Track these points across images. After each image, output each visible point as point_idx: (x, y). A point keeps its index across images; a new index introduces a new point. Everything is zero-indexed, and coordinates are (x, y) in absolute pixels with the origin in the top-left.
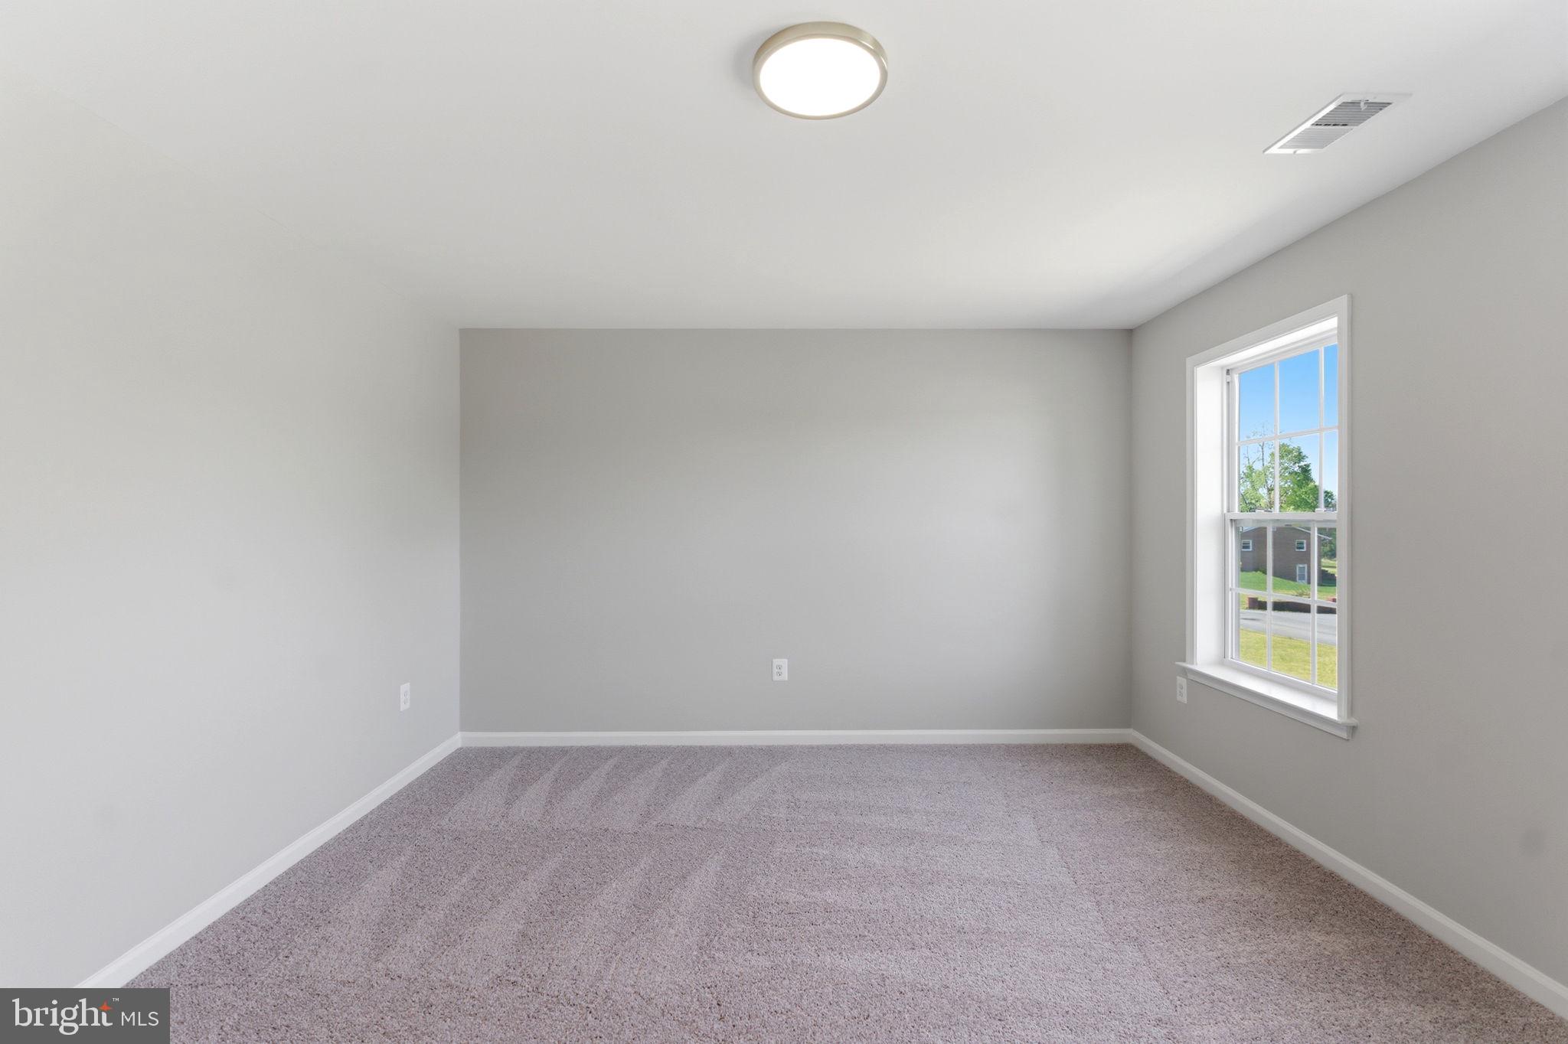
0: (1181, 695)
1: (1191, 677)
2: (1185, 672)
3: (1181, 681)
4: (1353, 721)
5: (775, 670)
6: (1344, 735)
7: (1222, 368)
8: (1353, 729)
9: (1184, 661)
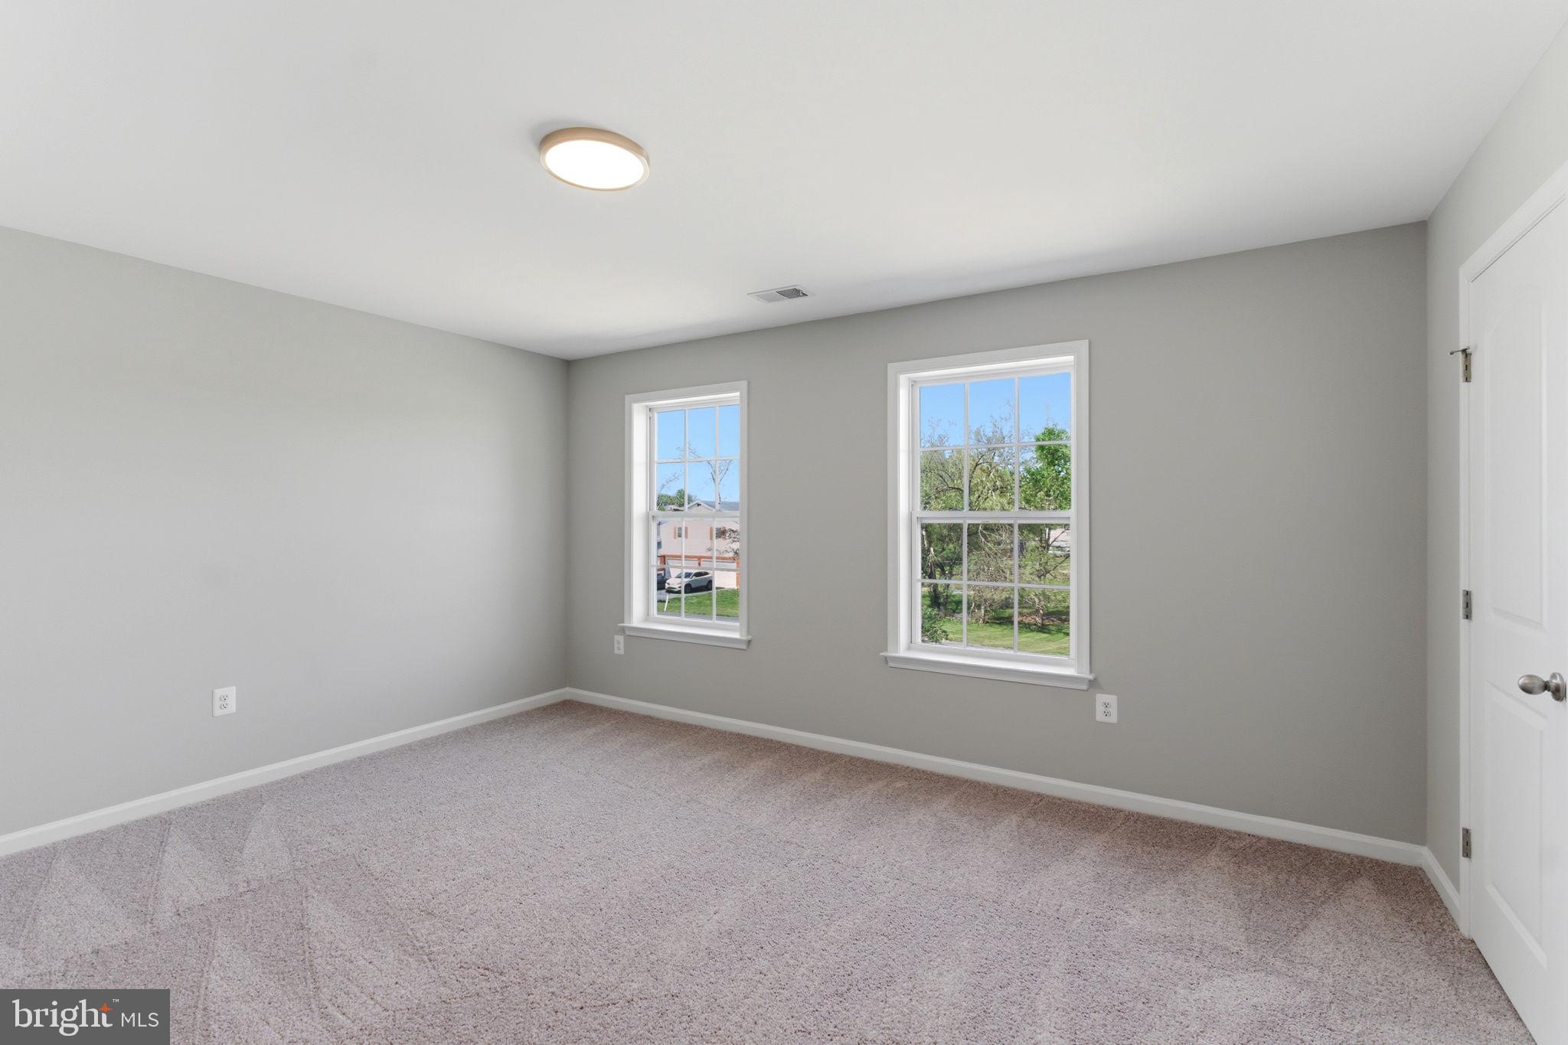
0: (619, 649)
1: (628, 633)
2: (623, 630)
3: (619, 639)
4: (750, 637)
5: (217, 703)
6: (744, 647)
7: (647, 406)
8: (749, 642)
9: (623, 622)
